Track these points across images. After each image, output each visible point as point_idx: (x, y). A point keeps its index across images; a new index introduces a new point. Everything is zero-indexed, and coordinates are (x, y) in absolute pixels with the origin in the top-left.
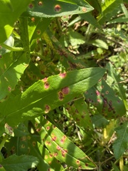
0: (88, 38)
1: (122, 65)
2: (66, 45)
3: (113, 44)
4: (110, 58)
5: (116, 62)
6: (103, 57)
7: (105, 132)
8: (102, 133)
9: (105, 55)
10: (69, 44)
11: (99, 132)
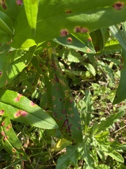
0: (84, 59)
1: (100, 94)
2: (63, 57)
3: (101, 74)
4: (92, 84)
5: (96, 90)
6: (88, 80)
7: (59, 142)
8: (57, 142)
9: (90, 78)
10: (66, 58)
11: (54, 140)
